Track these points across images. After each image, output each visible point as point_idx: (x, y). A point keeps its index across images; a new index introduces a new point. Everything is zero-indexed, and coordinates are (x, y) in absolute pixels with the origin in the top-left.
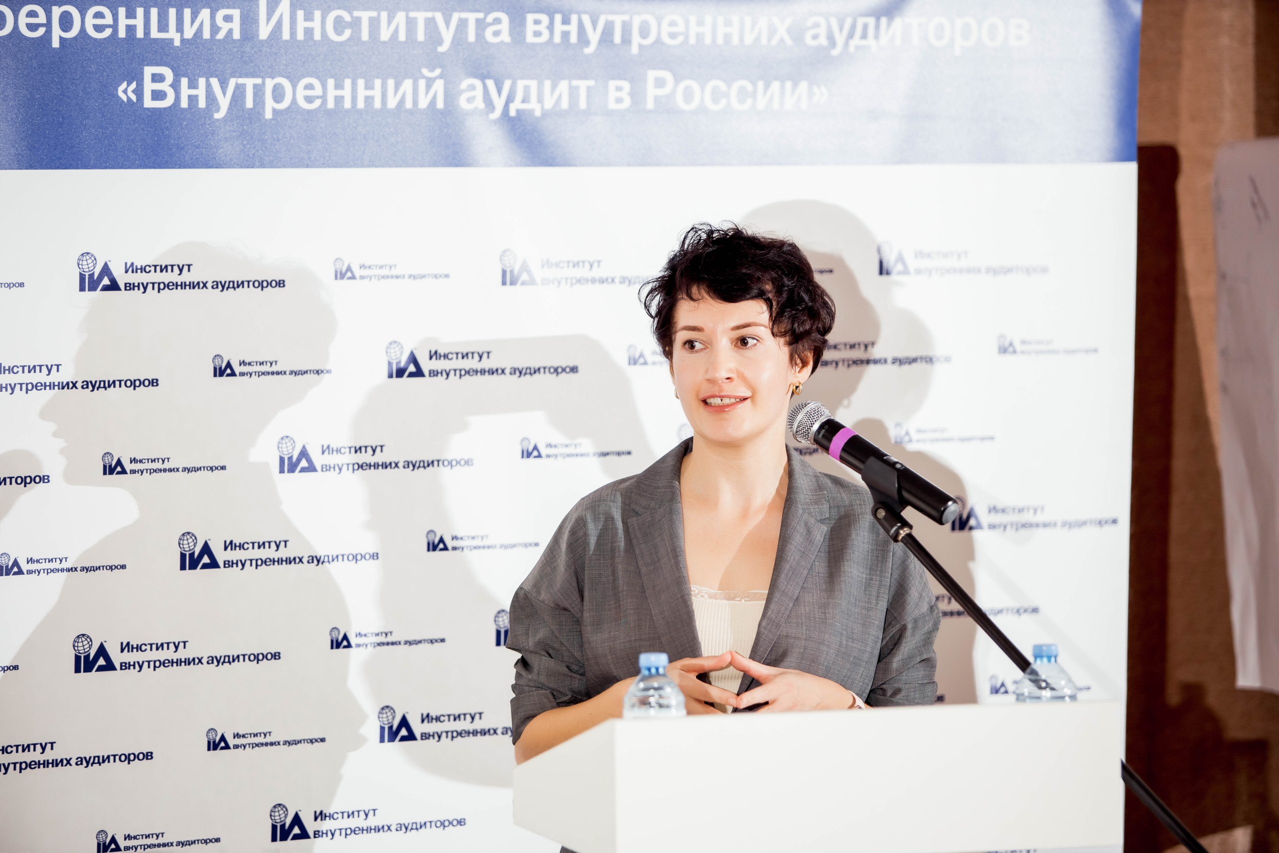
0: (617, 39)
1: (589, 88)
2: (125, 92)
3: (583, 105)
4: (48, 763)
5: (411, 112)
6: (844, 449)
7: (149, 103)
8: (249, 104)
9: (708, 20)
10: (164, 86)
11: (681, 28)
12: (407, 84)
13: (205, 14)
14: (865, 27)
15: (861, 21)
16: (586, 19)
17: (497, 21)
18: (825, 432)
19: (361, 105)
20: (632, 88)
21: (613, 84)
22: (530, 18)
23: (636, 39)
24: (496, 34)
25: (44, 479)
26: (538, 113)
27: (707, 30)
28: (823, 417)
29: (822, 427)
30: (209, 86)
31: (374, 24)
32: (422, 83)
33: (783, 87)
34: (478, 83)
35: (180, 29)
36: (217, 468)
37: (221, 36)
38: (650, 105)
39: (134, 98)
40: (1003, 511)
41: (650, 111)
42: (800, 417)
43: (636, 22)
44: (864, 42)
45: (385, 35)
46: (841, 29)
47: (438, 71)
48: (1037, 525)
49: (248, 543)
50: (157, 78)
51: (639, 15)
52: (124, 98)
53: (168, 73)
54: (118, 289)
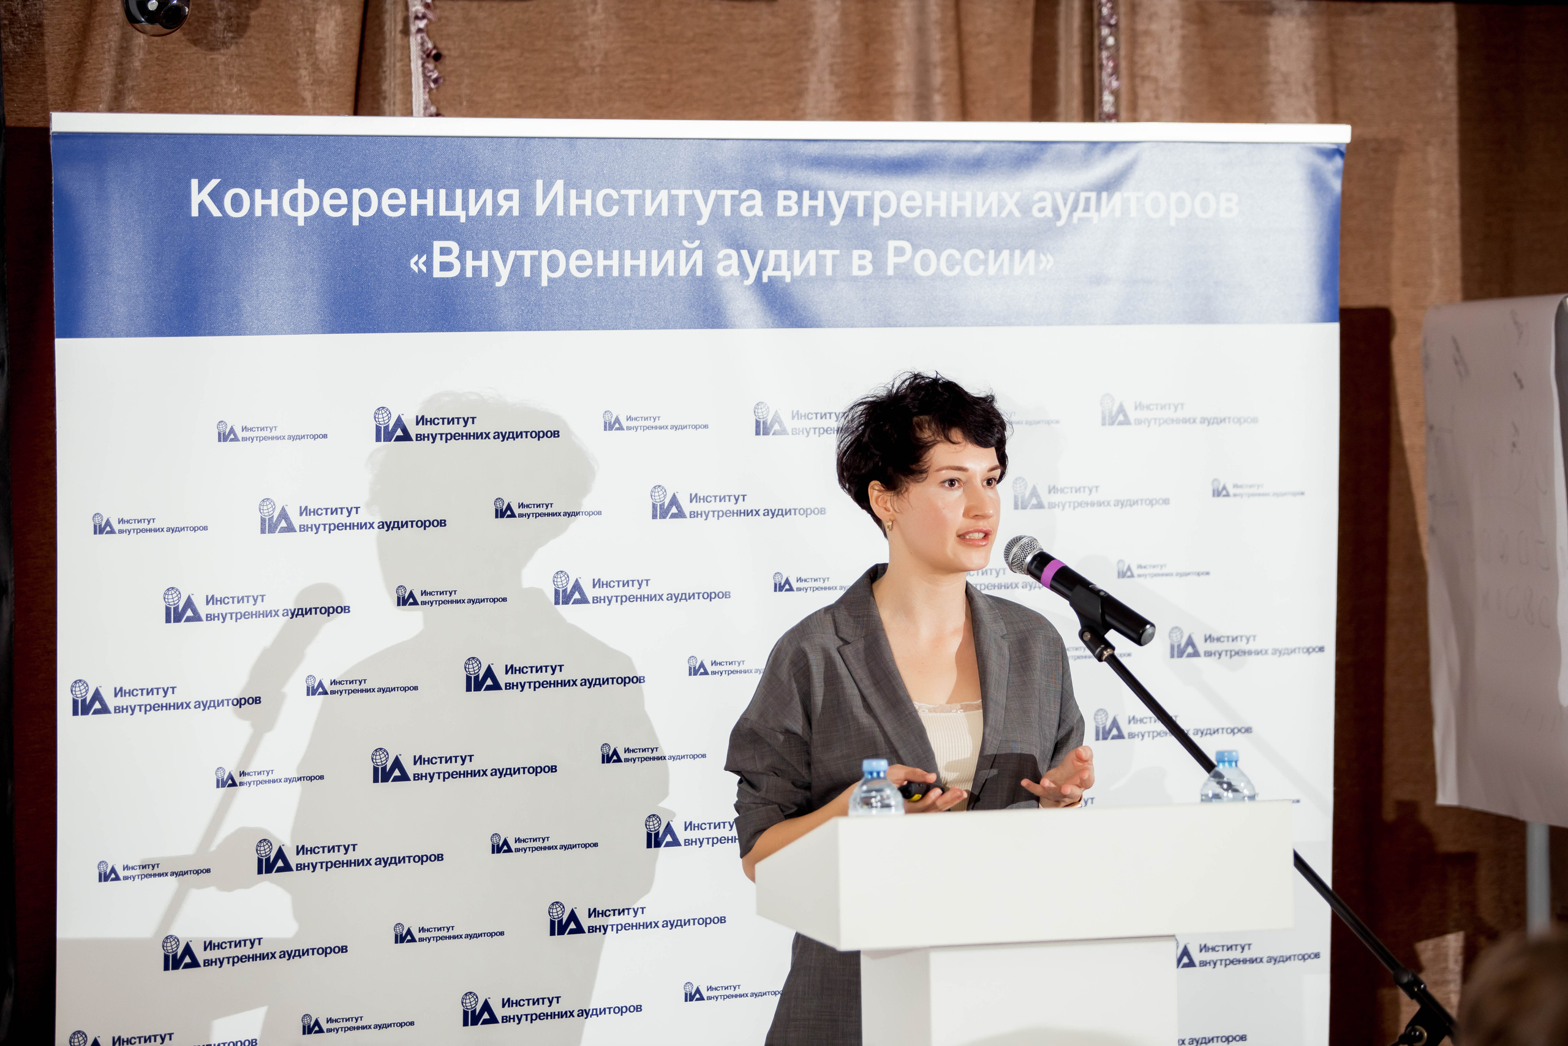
0: (860, 213)
1: (834, 257)
2: (416, 263)
3: (829, 272)
4: (351, 863)
5: (671, 279)
6: (1054, 579)
7: (437, 273)
8: (527, 273)
9: (943, 195)
10: (451, 258)
11: (918, 202)
12: (670, 255)
13: (488, 194)
14: (1088, 200)
15: (1083, 195)
16: (832, 195)
17: (751, 197)
18: (1037, 563)
19: (627, 273)
20: (874, 257)
21: (856, 253)
22: (781, 194)
23: (877, 213)
24: (750, 208)
25: (345, 609)
26: (788, 280)
27: (942, 204)
28: (1035, 550)
29: (1035, 558)
30: (491, 257)
31: (640, 201)
32: (683, 253)
33: (1012, 255)
34: (733, 253)
35: (465, 207)
36: (498, 600)
37: (502, 213)
38: (890, 272)
39: (424, 269)
40: (1218, 639)
41: (890, 277)
42: (1015, 550)
43: (878, 197)
44: (1086, 215)
45: (649, 211)
46: (1065, 204)
47: (697, 243)
48: (1250, 653)
49: (527, 668)
50: (445, 251)
51: (880, 191)
52: (416, 269)
53: (454, 246)
54: (410, 439)
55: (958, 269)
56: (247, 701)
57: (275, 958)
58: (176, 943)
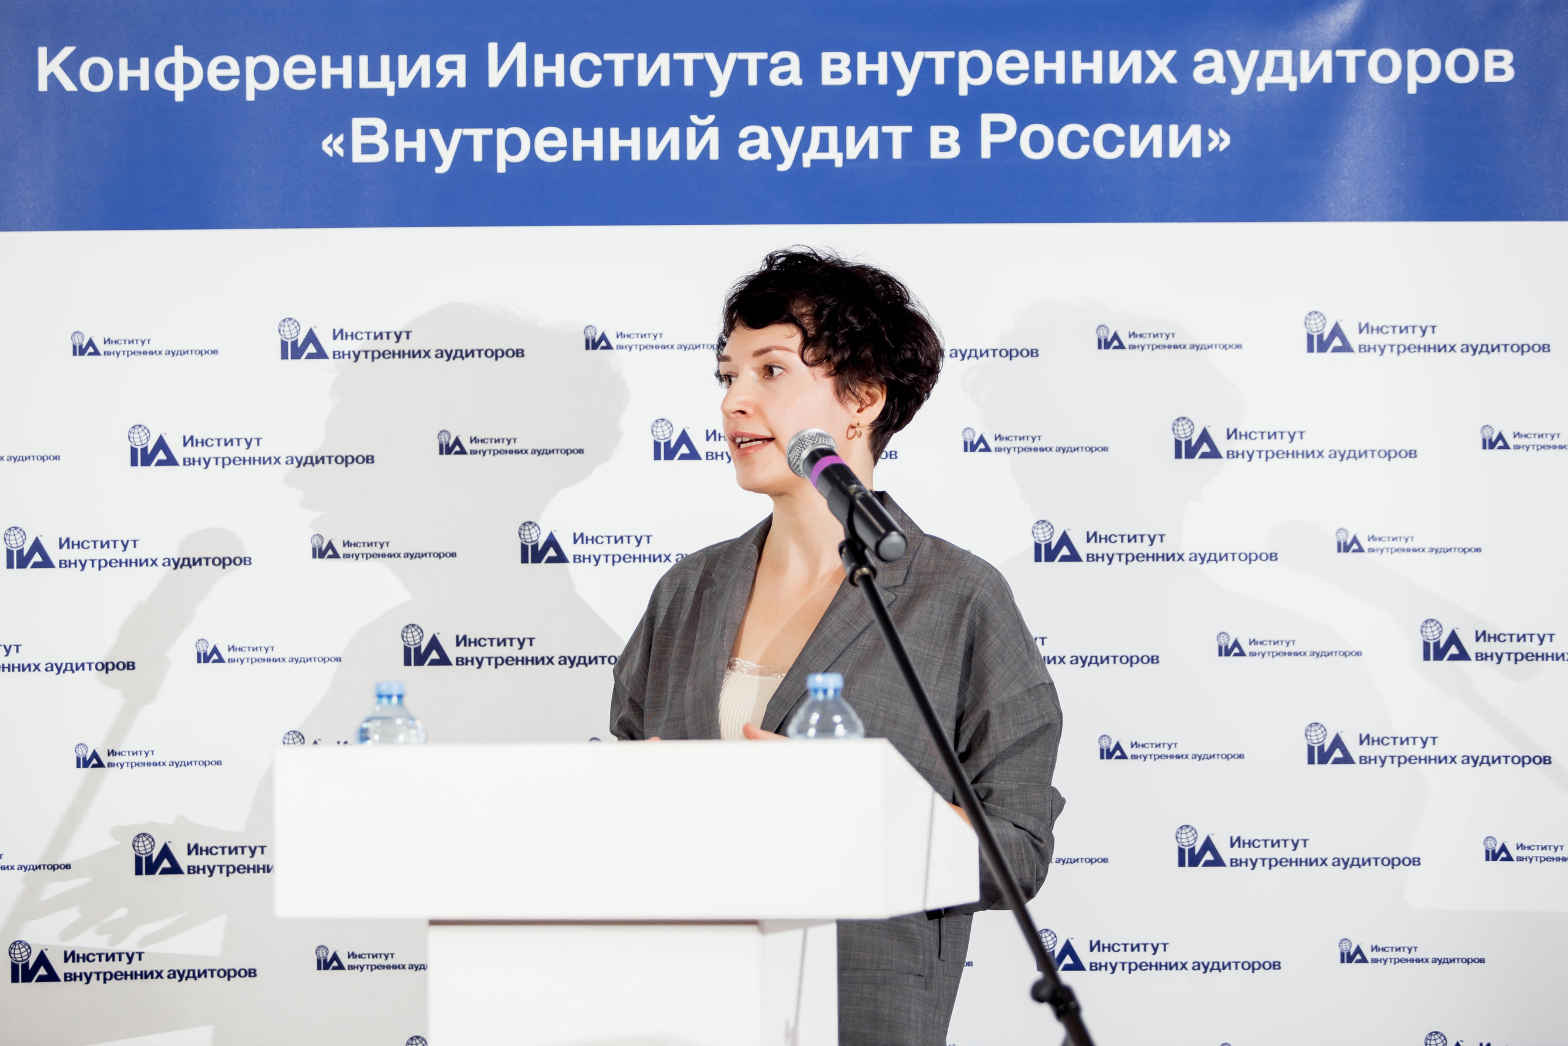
0: (940, 79)
1: (904, 136)
2: (331, 145)
3: (898, 155)
4: (259, 869)
7: (358, 157)
8: (478, 156)
10: (378, 139)
11: (1023, 65)
12: (673, 133)
13: (424, 61)
14: (1280, 61)
16: (898, 58)
17: (785, 62)
19: (615, 156)
20: (962, 134)
21: (937, 130)
22: (826, 57)
23: (964, 79)
24: (784, 76)
25: (245, 561)
26: (840, 164)
27: (1059, 68)
29: (810, 455)
30: (429, 140)
31: (631, 69)
32: (691, 132)
33: (1166, 131)
34: (762, 130)
35: (394, 76)
36: (445, 555)
37: (442, 84)
38: (986, 154)
39: (341, 152)
40: (1498, 638)
41: (986, 161)
43: (965, 59)
45: (644, 79)
47: (711, 118)
49: (485, 640)
50: (369, 130)
51: (968, 51)
52: (330, 152)
53: (380, 125)
54: (325, 357)
55: (1084, 150)
56: (116, 666)
57: (162, 978)
58: (27, 950)
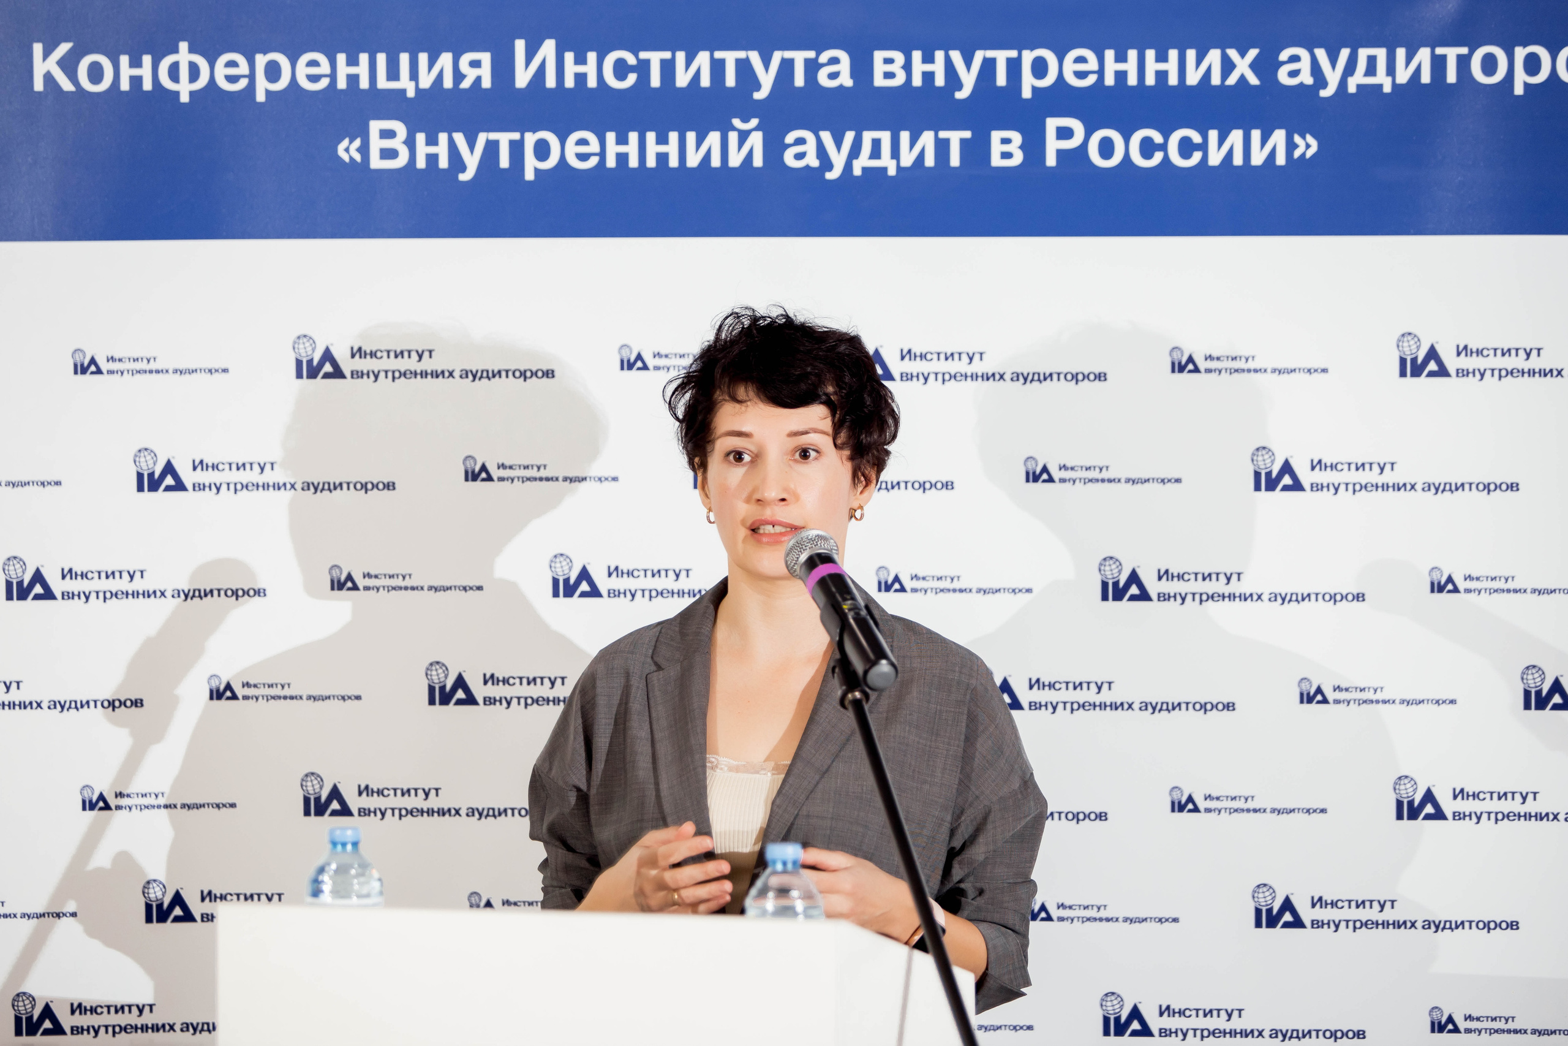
0: (1001, 81)
1: (963, 142)
3: (955, 162)
8: (503, 163)
10: (397, 143)
11: (1092, 65)
12: (714, 138)
13: (446, 59)
14: (1373, 59)
16: (956, 57)
17: (834, 61)
19: (652, 163)
20: (1026, 140)
21: (999, 135)
22: (879, 56)
23: (1027, 80)
24: (833, 76)
25: (259, 592)
26: (893, 171)
27: (1130, 68)
29: (808, 558)
30: (452, 146)
31: (668, 68)
32: (733, 137)
33: (1247, 137)
34: (809, 135)
35: (414, 76)
36: (471, 588)
37: (466, 84)
38: (1051, 161)
39: (358, 157)
41: (1052, 169)
43: (1028, 59)
45: (682, 79)
46: (1335, 64)
47: (754, 122)
49: (514, 678)
50: (387, 134)
51: (1032, 49)
52: (346, 157)
53: (400, 128)
54: (343, 376)
55: (1158, 157)
56: (123, 703)
57: (174, 1031)
58: (31, 1002)
